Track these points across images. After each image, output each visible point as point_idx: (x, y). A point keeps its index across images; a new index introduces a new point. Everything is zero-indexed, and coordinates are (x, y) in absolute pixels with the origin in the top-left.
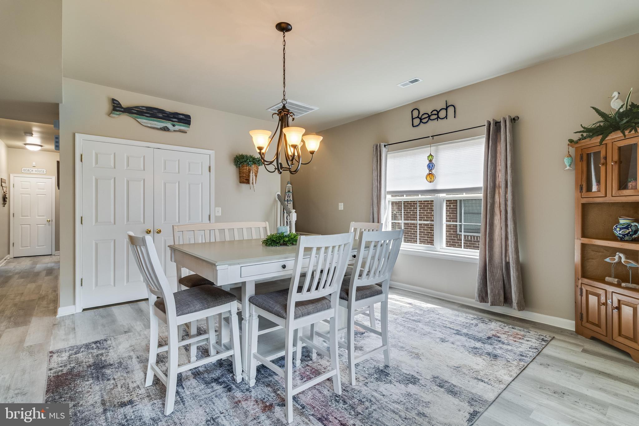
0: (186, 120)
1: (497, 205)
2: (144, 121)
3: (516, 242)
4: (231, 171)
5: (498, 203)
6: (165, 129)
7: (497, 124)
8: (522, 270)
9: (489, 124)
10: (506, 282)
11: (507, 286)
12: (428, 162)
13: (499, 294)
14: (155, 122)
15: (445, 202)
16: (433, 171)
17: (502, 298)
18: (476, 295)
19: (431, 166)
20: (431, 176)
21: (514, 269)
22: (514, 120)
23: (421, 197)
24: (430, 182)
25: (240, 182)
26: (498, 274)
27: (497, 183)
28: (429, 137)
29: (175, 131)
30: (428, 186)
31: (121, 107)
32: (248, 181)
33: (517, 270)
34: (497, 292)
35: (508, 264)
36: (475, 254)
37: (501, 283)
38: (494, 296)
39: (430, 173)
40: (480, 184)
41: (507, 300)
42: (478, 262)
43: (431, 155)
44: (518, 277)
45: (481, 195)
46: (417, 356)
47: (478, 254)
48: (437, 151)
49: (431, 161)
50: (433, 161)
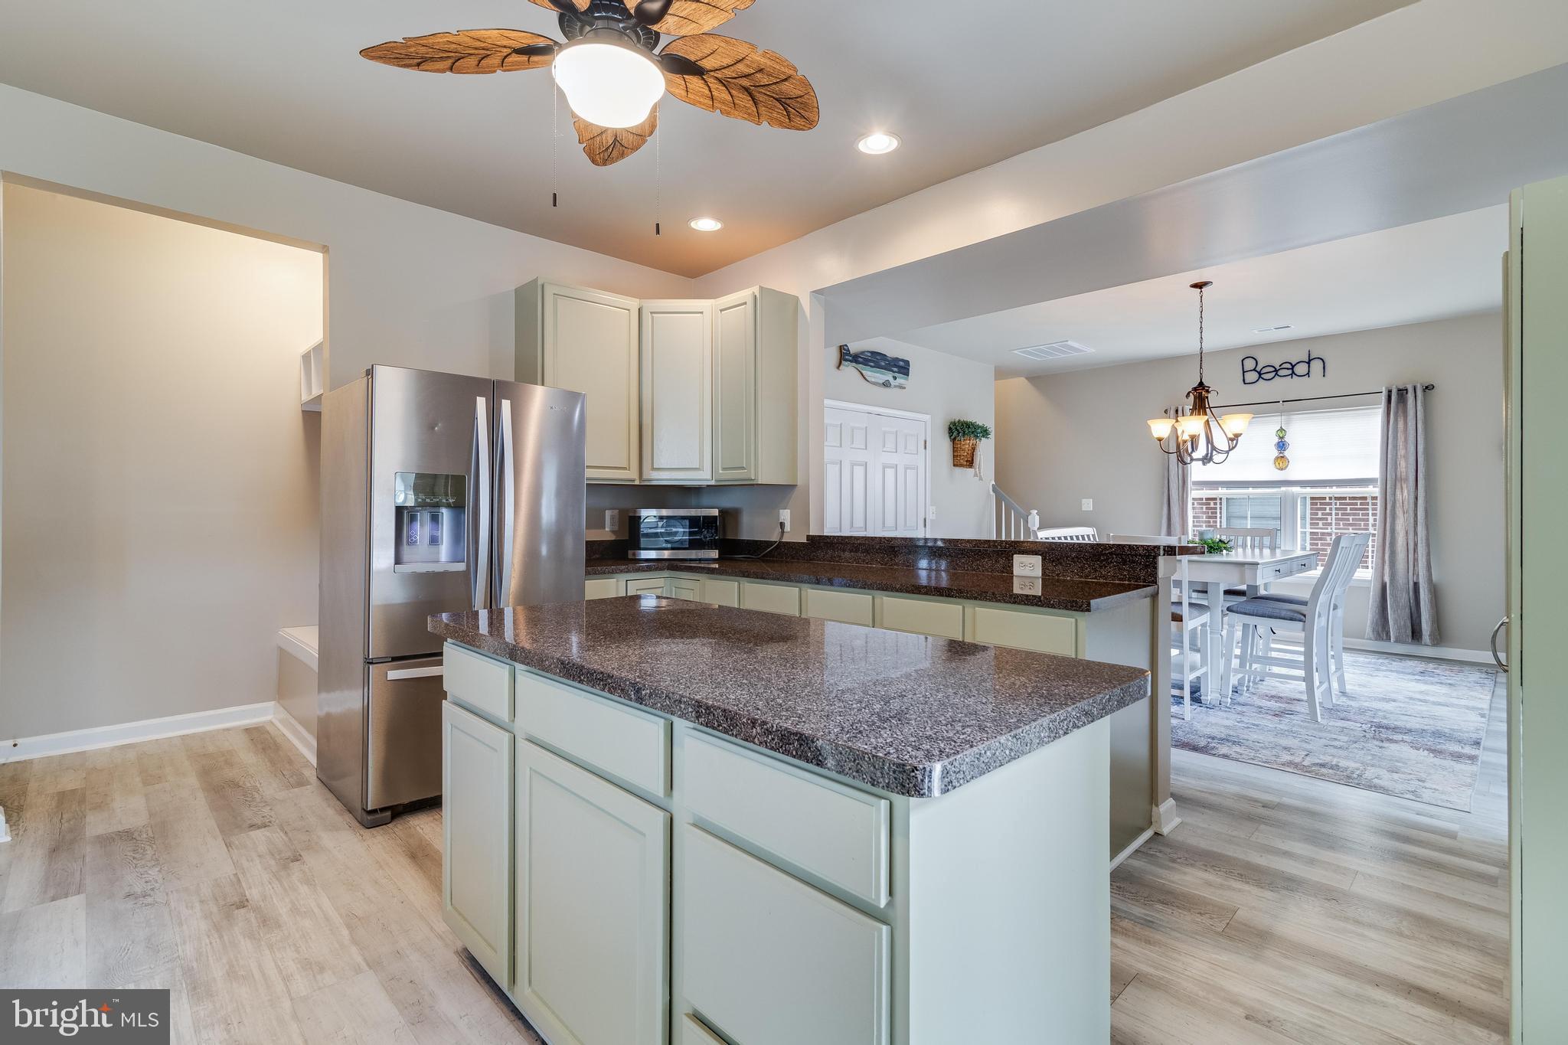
0: (901, 367)
1: (1398, 504)
2: (869, 373)
3: (1428, 554)
4: (945, 445)
5: (1401, 501)
6: (886, 384)
7: (1402, 392)
8: (1435, 592)
9: (1390, 392)
10: (1413, 609)
11: (1415, 615)
12: (1276, 440)
13: (1405, 625)
14: (878, 375)
15: (1302, 501)
16: (1286, 453)
17: (1409, 632)
18: (1368, 630)
19: (1282, 446)
20: (1281, 461)
21: (1426, 590)
22: (1428, 388)
23: (1250, 492)
24: (1282, 469)
25: (954, 465)
26: (1404, 598)
27: (1398, 474)
28: (1279, 402)
29: (895, 386)
30: (1273, 475)
31: (849, 354)
32: (971, 464)
33: (1430, 591)
34: (1402, 623)
35: (1416, 585)
36: (1366, 575)
37: (1407, 611)
38: (1399, 628)
39: (1281, 455)
40: (1374, 471)
41: (1416, 634)
42: (1373, 585)
43: (1281, 430)
44: (1431, 602)
45: (1374, 491)
46: (1364, 686)
47: (1373, 574)
48: (1288, 422)
49: (1281, 438)
50: (1285, 438)
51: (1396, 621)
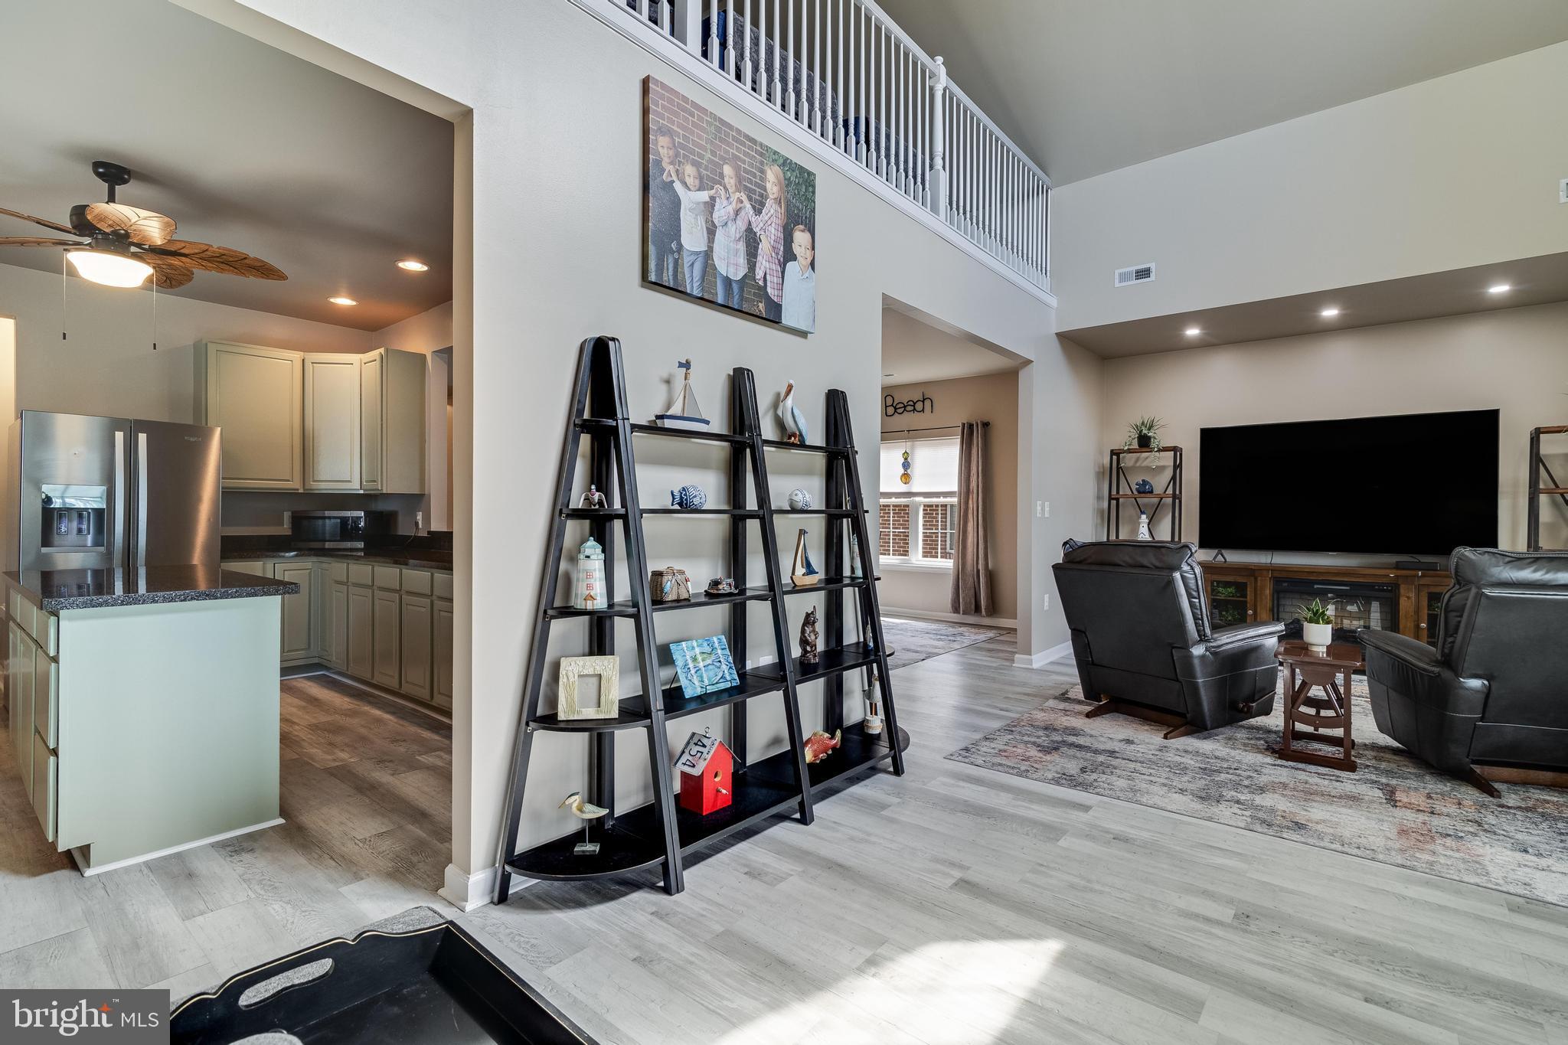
1: (970, 511)
3: (986, 548)
5: (971, 508)
7: (971, 426)
9: (964, 425)
10: (976, 587)
11: (978, 595)
12: (903, 460)
13: (969, 604)
15: (922, 508)
16: (909, 471)
17: (973, 607)
18: (950, 606)
19: (906, 465)
20: (906, 477)
21: (984, 578)
22: (986, 425)
23: (894, 500)
24: (906, 483)
26: (969, 583)
27: (970, 488)
28: (906, 431)
30: (902, 488)
33: (986, 576)
34: (968, 602)
35: (978, 571)
36: (949, 564)
37: (973, 591)
38: (965, 604)
39: (906, 472)
40: (954, 487)
41: (977, 608)
42: (951, 572)
43: (906, 451)
44: (986, 583)
45: (955, 500)
47: (952, 564)
48: (913, 448)
49: (906, 459)
50: (909, 460)
51: (963, 598)
